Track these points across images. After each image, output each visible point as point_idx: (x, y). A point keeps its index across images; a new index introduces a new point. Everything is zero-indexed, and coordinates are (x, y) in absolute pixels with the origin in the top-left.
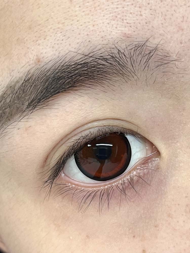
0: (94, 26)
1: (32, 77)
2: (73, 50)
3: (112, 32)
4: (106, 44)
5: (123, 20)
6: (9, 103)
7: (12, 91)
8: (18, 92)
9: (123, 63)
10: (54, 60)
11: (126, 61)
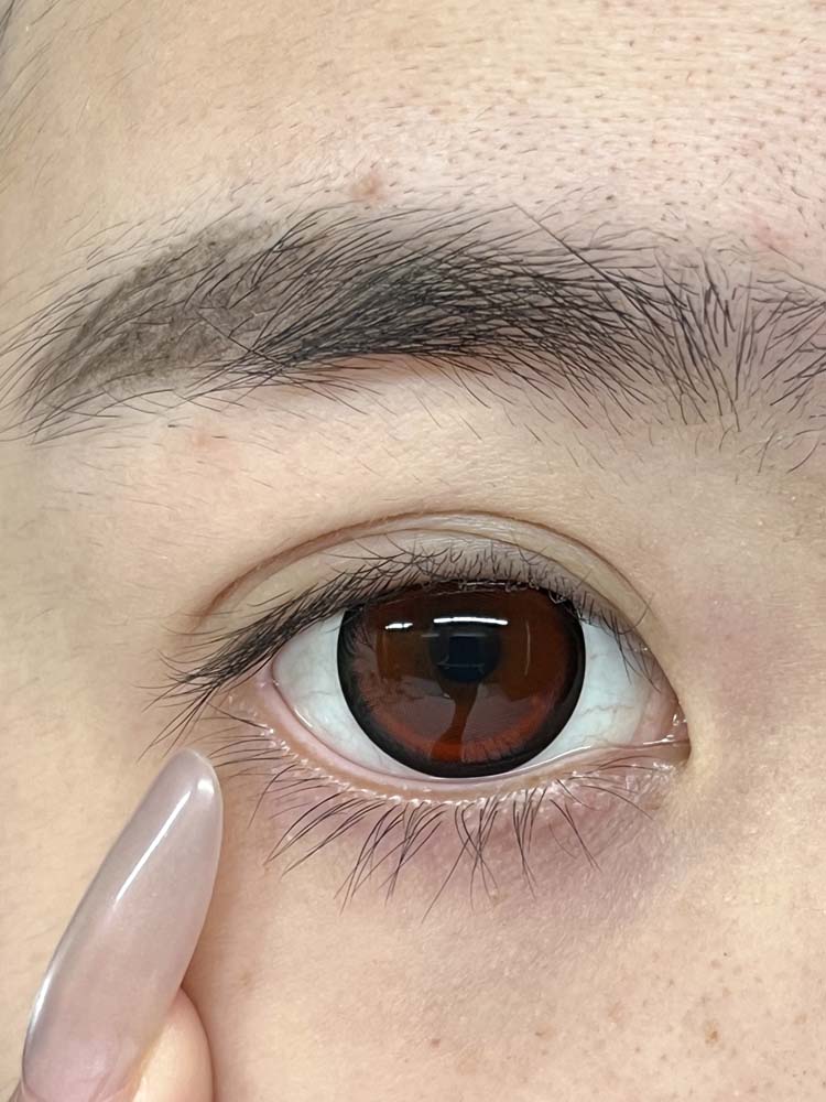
0: (654, 142)
1: (314, 244)
2: (529, 205)
3: (716, 198)
4: (675, 237)
5: (780, 169)
6: (179, 306)
7: (211, 264)
8: (235, 277)
9: (705, 343)
10: (435, 213)
11: (719, 338)
